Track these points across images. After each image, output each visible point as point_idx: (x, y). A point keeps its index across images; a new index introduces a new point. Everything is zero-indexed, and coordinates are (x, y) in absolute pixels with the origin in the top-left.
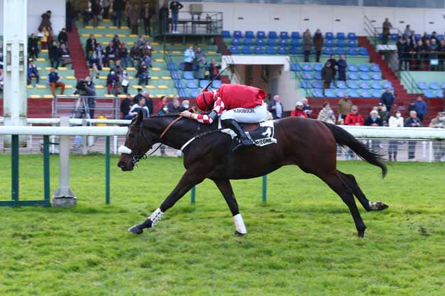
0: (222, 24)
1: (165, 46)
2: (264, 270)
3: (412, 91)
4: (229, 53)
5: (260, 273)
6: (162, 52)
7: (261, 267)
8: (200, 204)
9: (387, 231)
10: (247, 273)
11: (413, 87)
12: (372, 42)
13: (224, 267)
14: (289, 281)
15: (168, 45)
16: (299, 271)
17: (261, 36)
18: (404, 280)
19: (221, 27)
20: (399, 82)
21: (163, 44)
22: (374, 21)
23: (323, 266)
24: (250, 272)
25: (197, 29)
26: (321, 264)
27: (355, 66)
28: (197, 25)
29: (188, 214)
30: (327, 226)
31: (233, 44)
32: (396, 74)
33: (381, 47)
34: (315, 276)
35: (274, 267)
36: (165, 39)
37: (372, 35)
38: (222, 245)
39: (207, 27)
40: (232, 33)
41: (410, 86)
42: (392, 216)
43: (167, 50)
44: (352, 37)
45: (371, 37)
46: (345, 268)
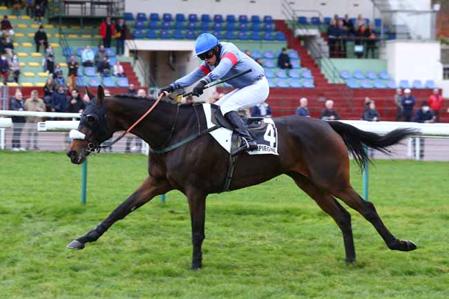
0: (124, 5)
1: (60, 30)
2: (158, 278)
3: (333, 80)
4: (133, 37)
5: (153, 281)
6: (57, 35)
7: (155, 274)
8: (91, 205)
9: (297, 235)
10: (140, 281)
11: (335, 76)
12: (290, 26)
13: (114, 275)
14: (185, 290)
15: (64, 28)
16: (197, 279)
17: (167, 18)
18: (311, 289)
19: (123, 9)
20: (319, 70)
21: (58, 27)
22: (292, 3)
23: (224, 273)
24: (142, 279)
25: (96, 10)
26: (222, 271)
27: (270, 52)
28: (96, 6)
29: (78, 216)
30: (231, 229)
31: (136, 27)
32: (317, 62)
33: (300, 32)
34: (214, 284)
35: (169, 274)
36: (61, 20)
37: (291, 19)
38: (114, 250)
39: (108, 9)
40: (135, 15)
41: (332, 75)
42: (304, 218)
43: (63, 34)
44: (268, 20)
45: (289, 21)
46: (247, 275)
